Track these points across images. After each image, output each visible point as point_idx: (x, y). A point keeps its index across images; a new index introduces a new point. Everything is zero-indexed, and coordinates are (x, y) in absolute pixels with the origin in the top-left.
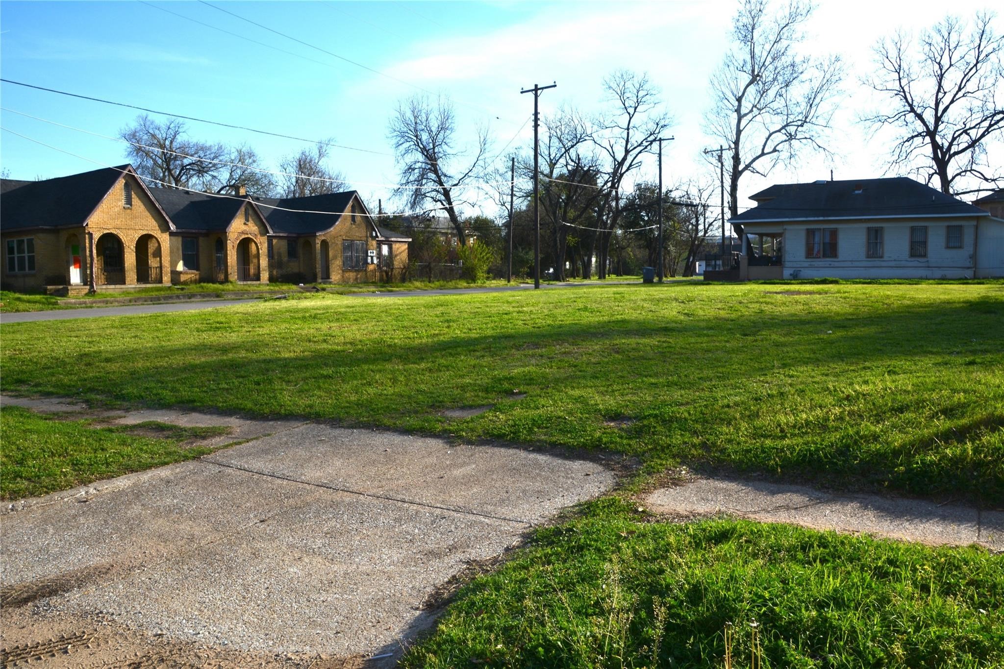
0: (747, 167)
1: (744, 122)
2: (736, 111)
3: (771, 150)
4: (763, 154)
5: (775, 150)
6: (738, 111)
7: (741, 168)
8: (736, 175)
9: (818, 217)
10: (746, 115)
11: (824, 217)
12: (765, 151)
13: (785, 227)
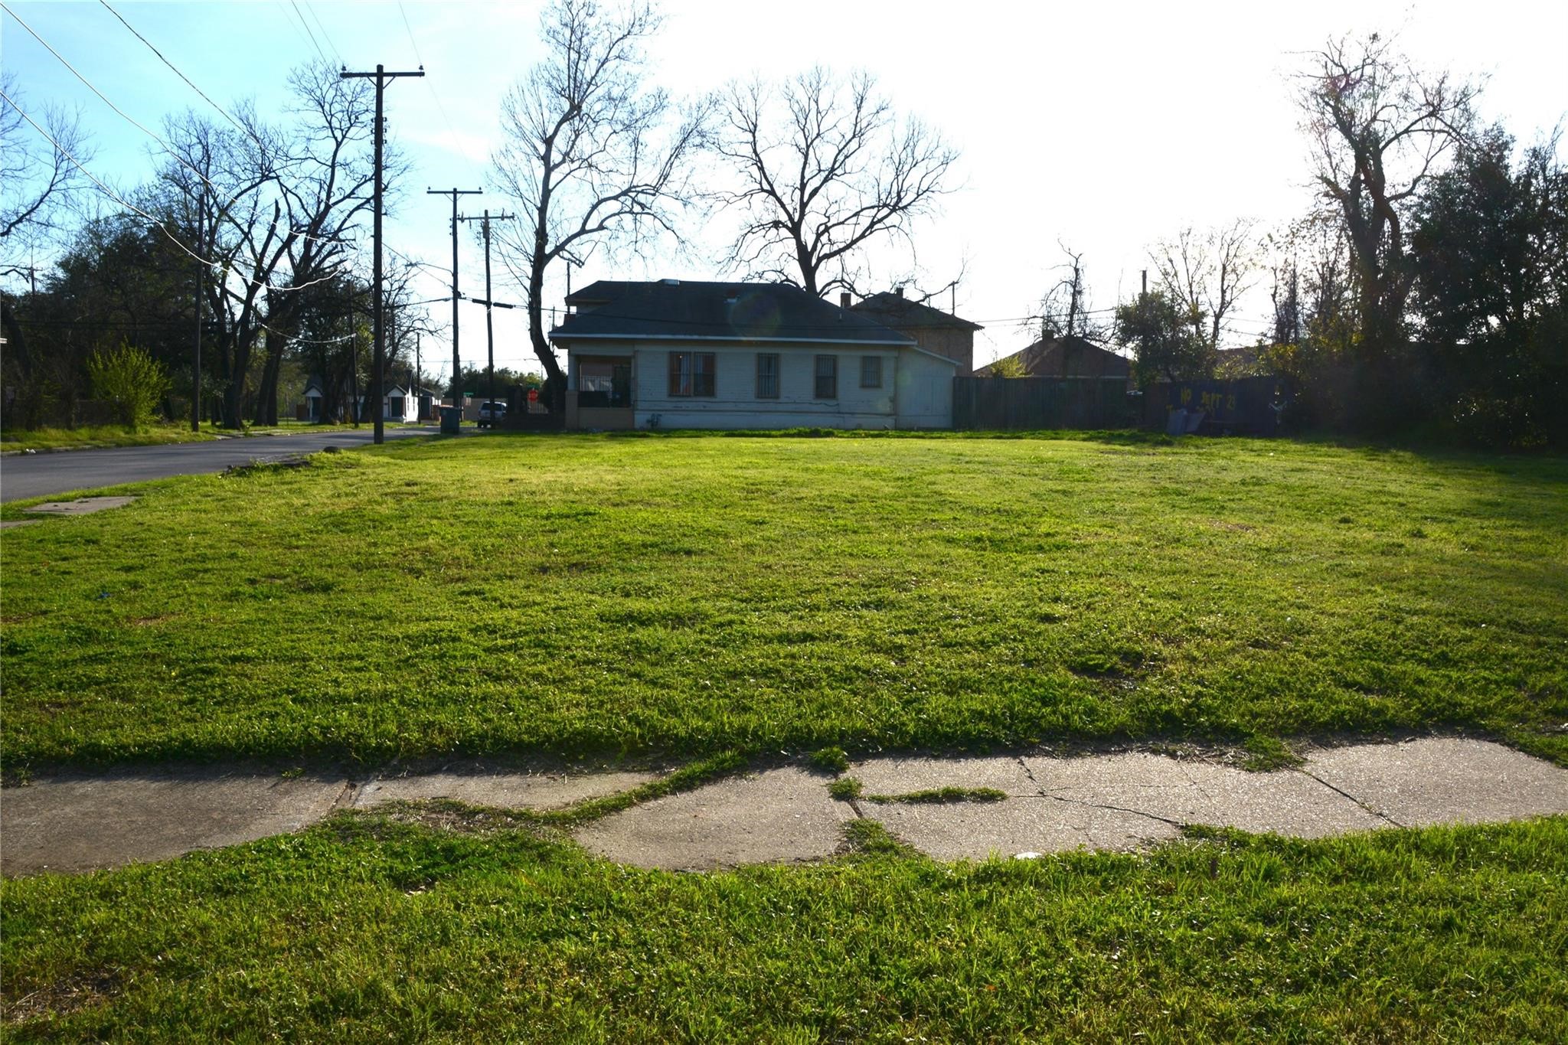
0: (559, 249)
1: (555, 177)
2: (543, 158)
3: (596, 226)
4: (583, 231)
5: (601, 227)
6: (546, 158)
7: (548, 249)
8: (540, 261)
9: (690, 334)
10: (557, 166)
11: (700, 334)
12: (588, 227)
13: (637, 348)
